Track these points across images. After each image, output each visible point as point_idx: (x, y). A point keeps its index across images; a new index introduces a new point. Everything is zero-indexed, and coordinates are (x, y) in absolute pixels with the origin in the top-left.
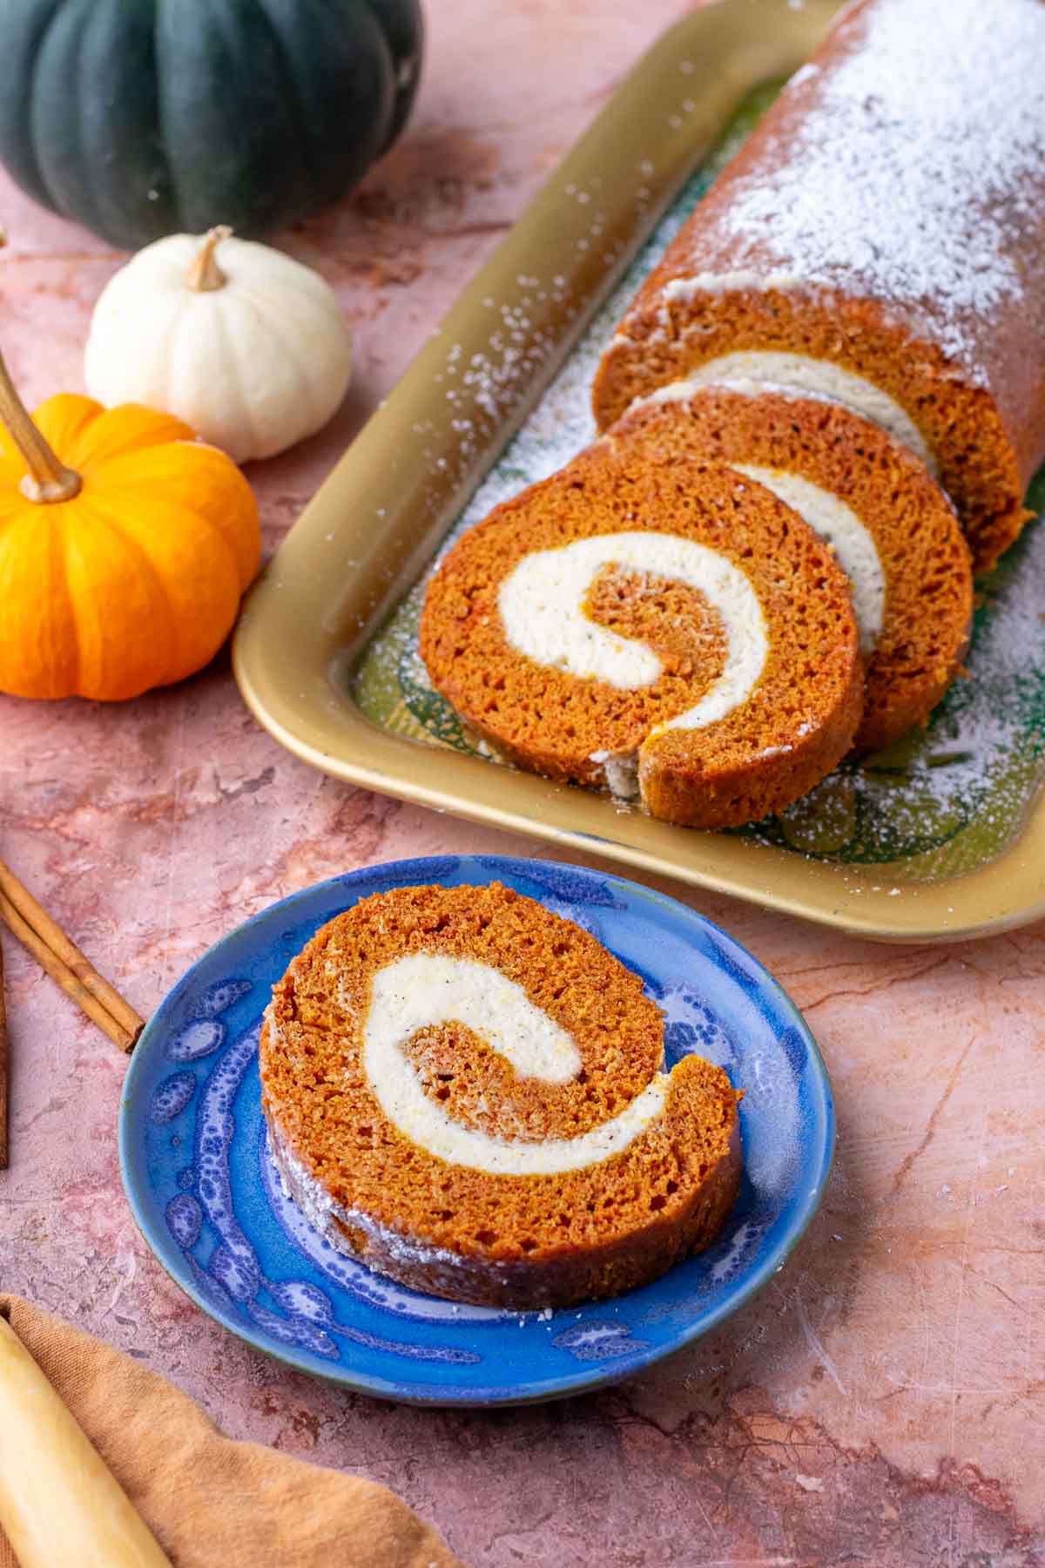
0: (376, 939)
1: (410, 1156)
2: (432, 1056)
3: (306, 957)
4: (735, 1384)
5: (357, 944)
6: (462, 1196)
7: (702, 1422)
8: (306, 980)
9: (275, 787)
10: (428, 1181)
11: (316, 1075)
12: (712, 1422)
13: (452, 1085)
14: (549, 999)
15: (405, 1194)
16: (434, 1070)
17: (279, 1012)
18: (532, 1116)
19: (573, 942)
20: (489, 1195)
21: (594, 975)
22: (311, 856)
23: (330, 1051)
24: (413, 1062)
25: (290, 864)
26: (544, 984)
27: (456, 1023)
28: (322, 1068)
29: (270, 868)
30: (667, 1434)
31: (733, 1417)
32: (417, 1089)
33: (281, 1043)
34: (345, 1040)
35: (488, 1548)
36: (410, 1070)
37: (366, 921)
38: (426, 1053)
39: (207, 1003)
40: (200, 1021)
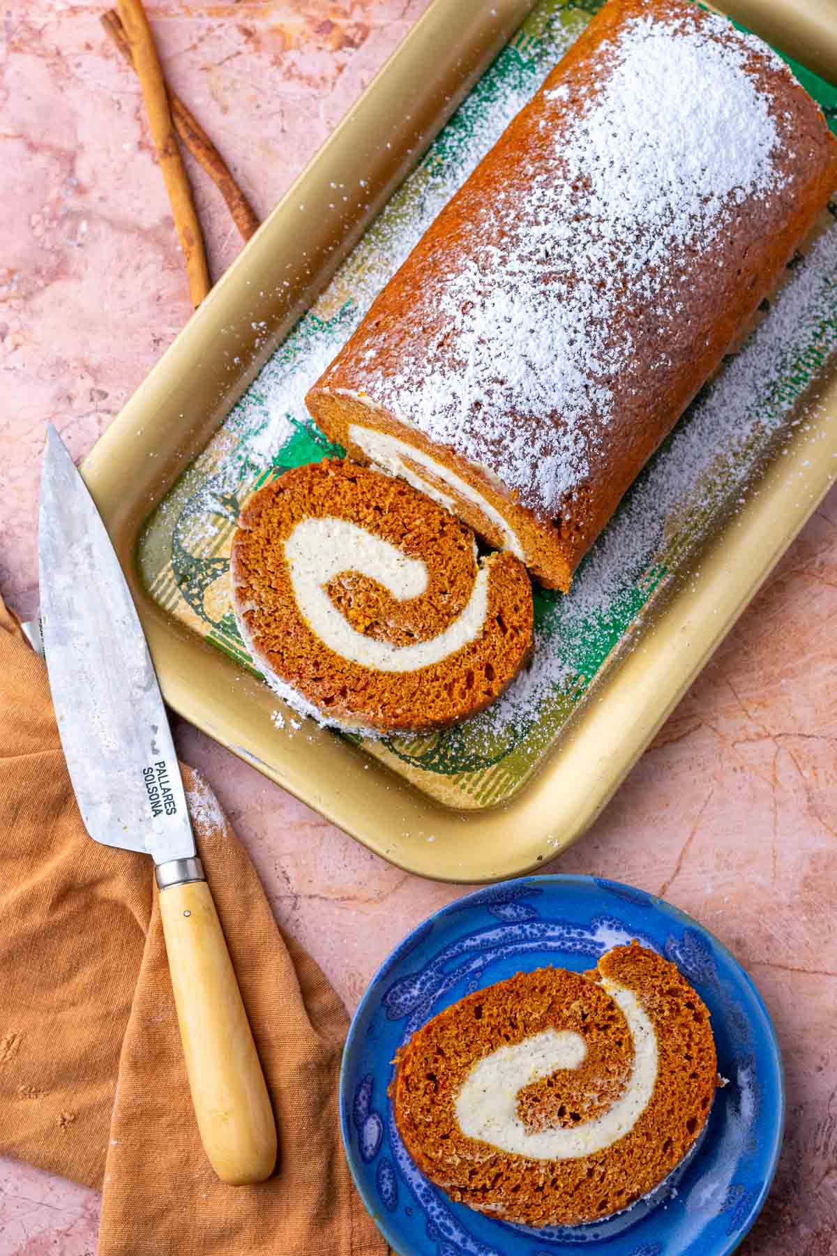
1: (618, 1152)
2: (544, 1115)
8: (457, 1178)
10: (641, 1146)
11: (536, 1191)
13: (569, 1110)
14: (517, 1032)
15: (647, 1163)
17: (478, 1201)
18: (610, 1069)
23: (519, 1177)
24: (545, 1128)
26: (504, 1032)
27: (520, 1092)
28: (532, 1185)
32: (568, 1132)
34: (514, 1166)
36: (552, 1132)
38: (539, 1118)
39: (360, 1108)
40: (365, 1123)
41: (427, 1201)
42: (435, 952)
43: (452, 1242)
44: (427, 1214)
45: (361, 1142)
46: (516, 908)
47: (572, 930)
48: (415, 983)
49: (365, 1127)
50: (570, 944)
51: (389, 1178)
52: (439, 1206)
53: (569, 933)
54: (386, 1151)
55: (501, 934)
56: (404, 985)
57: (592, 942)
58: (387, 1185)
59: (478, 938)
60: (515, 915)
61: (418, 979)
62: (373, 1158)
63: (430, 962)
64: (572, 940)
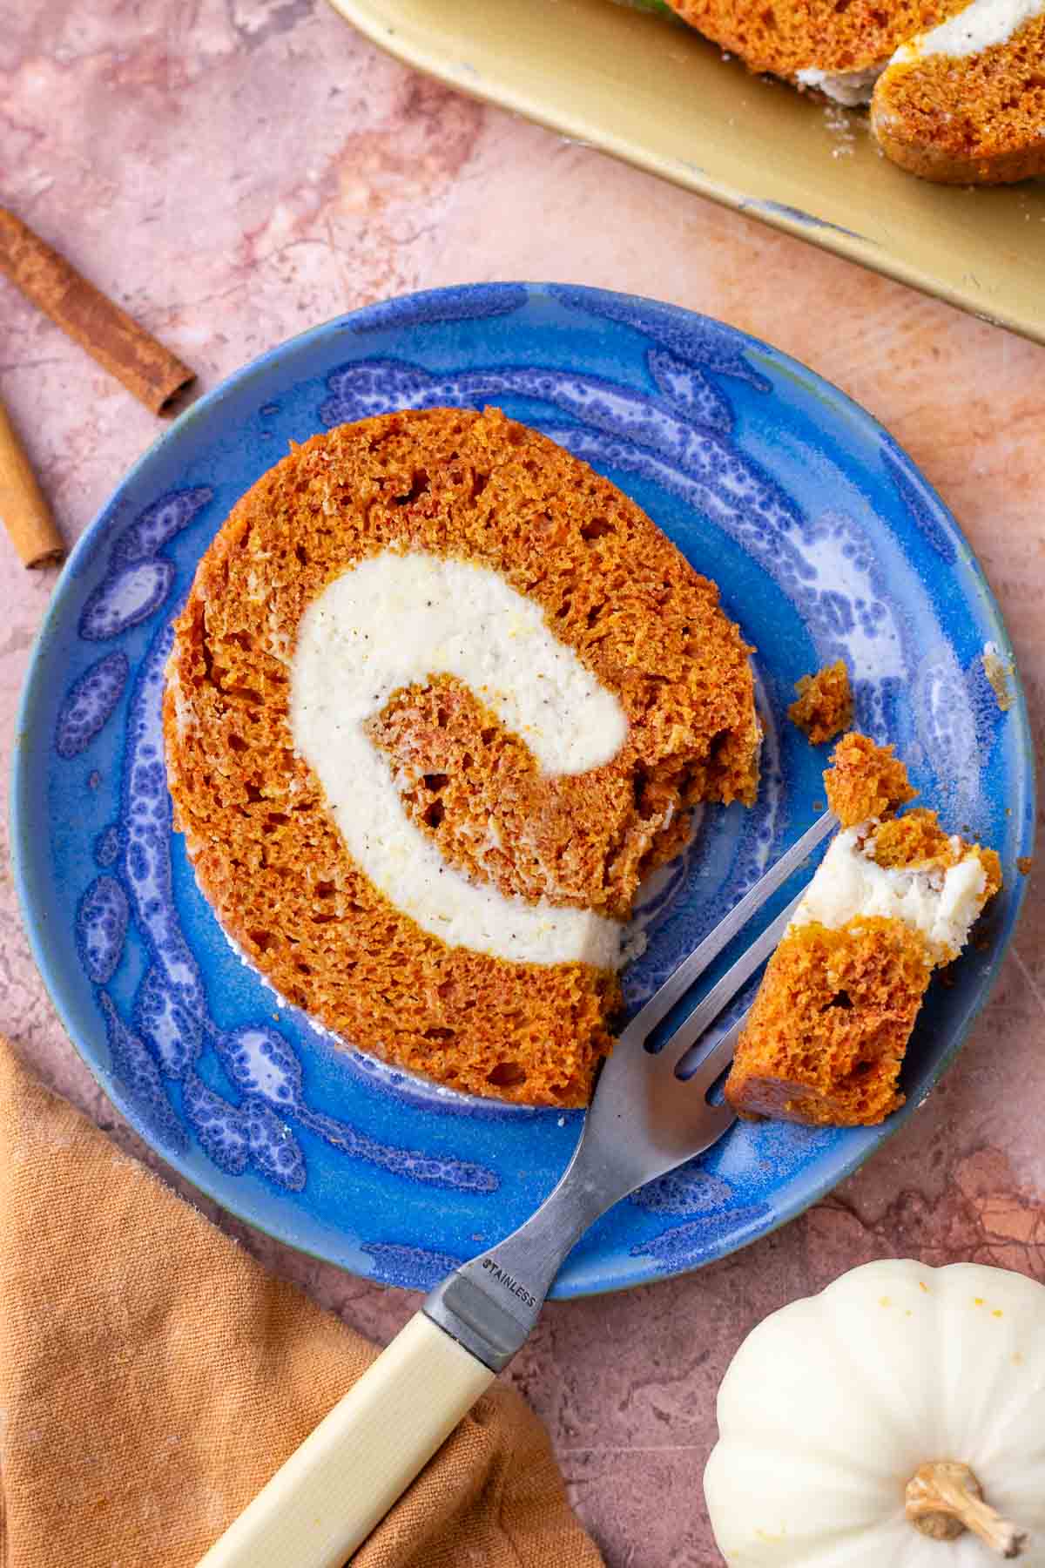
0: (319, 522)
1: (392, 929)
2: (415, 744)
3: (218, 563)
4: (963, 1144)
5: (291, 537)
6: (470, 1004)
7: (917, 1207)
8: (221, 610)
9: (318, 21)
10: (418, 978)
11: (248, 786)
12: (930, 1206)
13: (447, 795)
14: (580, 626)
15: (388, 1003)
16: (419, 772)
17: (186, 669)
18: (566, 856)
19: (612, 518)
20: (508, 1002)
21: (647, 580)
22: (373, 163)
23: (265, 743)
24: (387, 757)
25: (345, 180)
26: (573, 598)
27: (448, 678)
28: (255, 774)
29: (314, 187)
30: (868, 1226)
31: (959, 1198)
32: (395, 808)
33: (193, 728)
35: (623, 1406)
36: (384, 773)
37: (302, 487)
38: (407, 737)
39: (146, 534)
40: (134, 565)
41: (142, 788)
42: (493, 360)
43: (130, 894)
44: (123, 807)
45: (101, 591)
46: (701, 387)
47: (776, 507)
48: (417, 387)
49: (130, 574)
50: (752, 528)
51: (103, 696)
52: (159, 813)
53: (764, 505)
54: (135, 646)
55: (639, 418)
56: (391, 376)
57: (795, 554)
58: (91, 706)
59: (593, 394)
60: (690, 399)
61: (427, 386)
62: (100, 639)
63: (471, 371)
64: (761, 523)
